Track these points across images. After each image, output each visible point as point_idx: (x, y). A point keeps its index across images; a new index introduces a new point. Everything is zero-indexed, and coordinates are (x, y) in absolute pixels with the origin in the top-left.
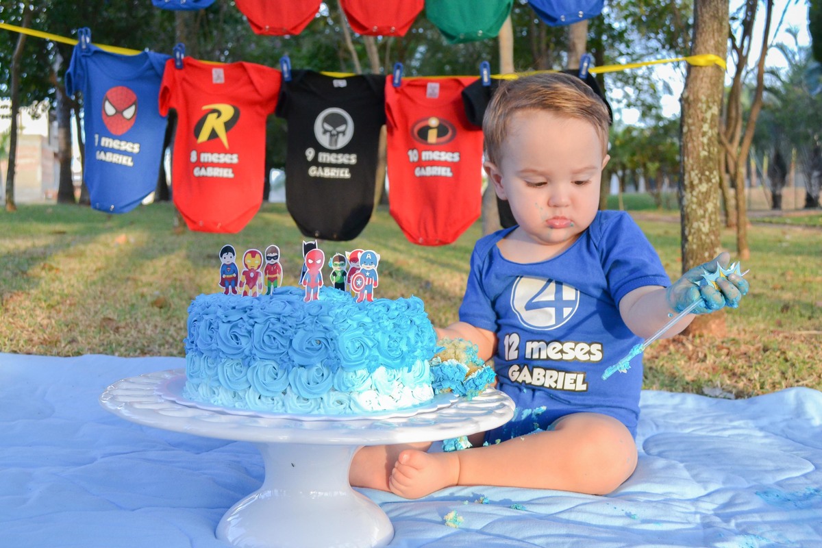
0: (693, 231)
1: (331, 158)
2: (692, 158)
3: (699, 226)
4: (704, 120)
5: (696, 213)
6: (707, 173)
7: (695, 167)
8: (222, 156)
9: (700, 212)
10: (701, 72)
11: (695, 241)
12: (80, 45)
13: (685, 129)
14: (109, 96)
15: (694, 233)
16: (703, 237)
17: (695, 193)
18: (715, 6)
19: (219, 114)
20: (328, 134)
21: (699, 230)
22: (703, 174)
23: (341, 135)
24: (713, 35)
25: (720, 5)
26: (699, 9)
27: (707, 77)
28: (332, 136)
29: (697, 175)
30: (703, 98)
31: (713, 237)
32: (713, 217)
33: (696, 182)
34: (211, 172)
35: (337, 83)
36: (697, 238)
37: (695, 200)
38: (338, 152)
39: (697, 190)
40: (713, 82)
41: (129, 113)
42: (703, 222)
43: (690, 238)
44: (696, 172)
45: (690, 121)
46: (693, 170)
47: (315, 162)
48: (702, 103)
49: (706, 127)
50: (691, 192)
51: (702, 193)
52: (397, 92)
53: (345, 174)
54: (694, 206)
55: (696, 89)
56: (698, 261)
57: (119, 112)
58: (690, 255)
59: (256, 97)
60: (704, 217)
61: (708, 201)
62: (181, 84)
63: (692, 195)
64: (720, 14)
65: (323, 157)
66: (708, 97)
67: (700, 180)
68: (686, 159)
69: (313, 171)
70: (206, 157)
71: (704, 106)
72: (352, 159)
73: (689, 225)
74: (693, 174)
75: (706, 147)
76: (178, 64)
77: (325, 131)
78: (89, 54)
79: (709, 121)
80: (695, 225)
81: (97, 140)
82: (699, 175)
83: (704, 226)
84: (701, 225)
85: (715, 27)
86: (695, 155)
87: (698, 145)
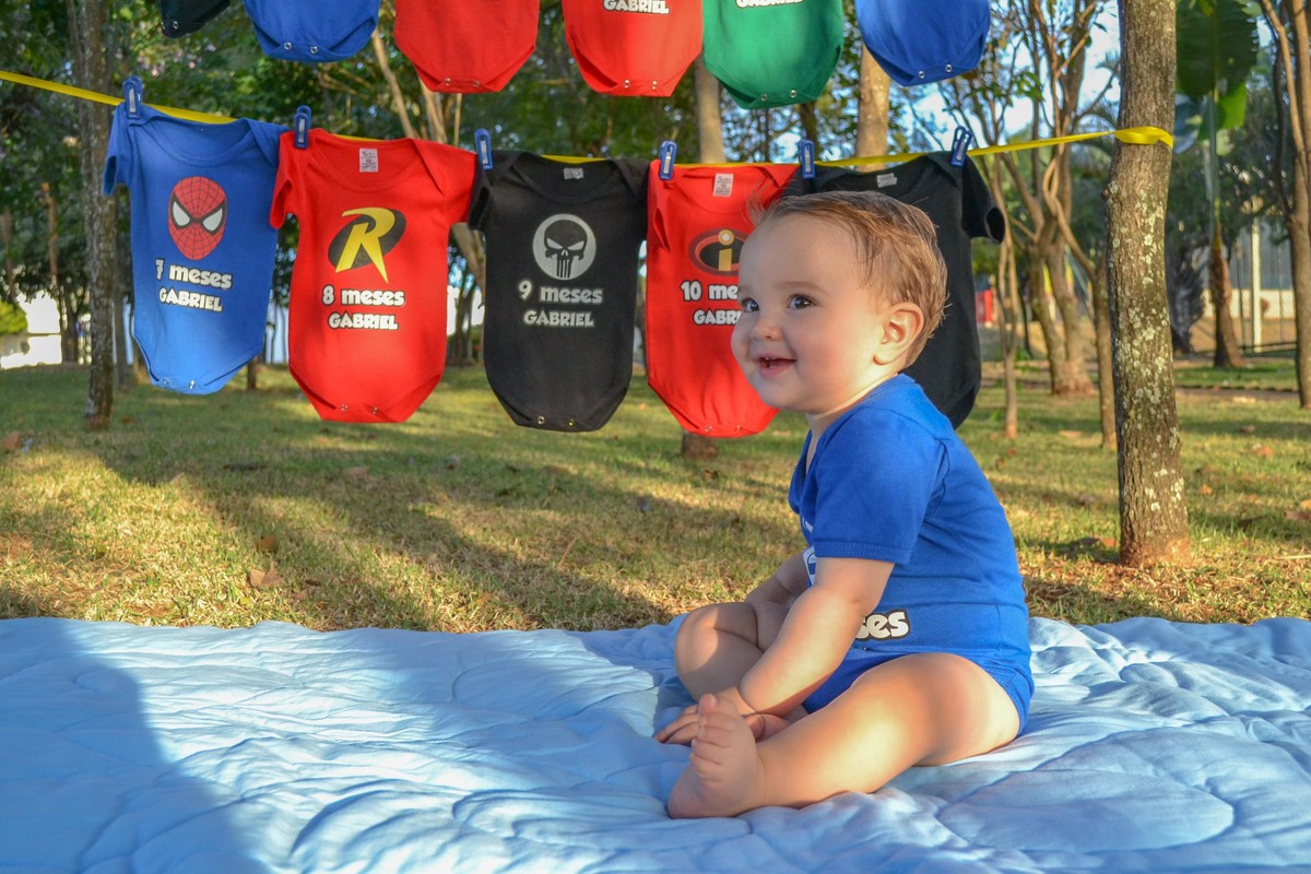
0: (1135, 402)
1: (562, 296)
2: (1130, 288)
3: (1145, 393)
4: (1145, 229)
5: (1141, 373)
6: (1154, 311)
7: (1134, 302)
8: (377, 294)
9: (1146, 372)
10: (1138, 153)
11: (1140, 417)
12: (126, 106)
13: (1116, 243)
14: (178, 194)
15: (1139, 404)
16: (1153, 411)
17: (1136, 343)
18: (1156, 51)
19: (372, 224)
20: (555, 256)
21: (1146, 400)
22: (1147, 313)
23: (576, 258)
24: (1155, 96)
25: (1163, 50)
26: (1131, 56)
27: (1147, 161)
28: (561, 258)
29: (1138, 314)
30: (1143, 194)
31: (1166, 411)
32: (1166, 379)
33: (1138, 325)
34: (361, 321)
35: (568, 174)
36: (1142, 413)
37: (1137, 353)
38: (571, 284)
39: (1140, 338)
40: (1155, 169)
41: (213, 222)
42: (1151, 388)
43: (1132, 413)
44: (1138, 309)
45: (1124, 230)
46: (1131, 306)
47: (534, 302)
48: (1142, 202)
49: (1148, 240)
50: (1131, 342)
51: (1148, 342)
52: (666, 187)
53: (584, 320)
54: (1136, 364)
55: (1131, 180)
56: (1145, 448)
57: (196, 221)
58: (1133, 440)
59: (434, 195)
60: (1151, 379)
61: (1158, 356)
62: (304, 174)
63: (1132, 346)
64: (1164, 64)
65: (547, 294)
66: (1149, 192)
67: (1143, 321)
68: (1119, 289)
69: (530, 317)
70: (351, 296)
71: (1145, 207)
72: (597, 296)
73: (1129, 393)
74: (1132, 313)
75: (1150, 271)
76: (301, 140)
77: (550, 252)
78: (141, 122)
79: (1152, 231)
80: (1139, 392)
81: (160, 270)
82: (1142, 315)
83: (1153, 393)
84: (1149, 392)
85: (1157, 84)
86: (1134, 284)
87: (1139, 267)
